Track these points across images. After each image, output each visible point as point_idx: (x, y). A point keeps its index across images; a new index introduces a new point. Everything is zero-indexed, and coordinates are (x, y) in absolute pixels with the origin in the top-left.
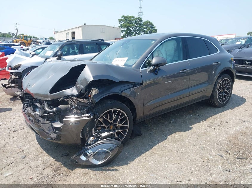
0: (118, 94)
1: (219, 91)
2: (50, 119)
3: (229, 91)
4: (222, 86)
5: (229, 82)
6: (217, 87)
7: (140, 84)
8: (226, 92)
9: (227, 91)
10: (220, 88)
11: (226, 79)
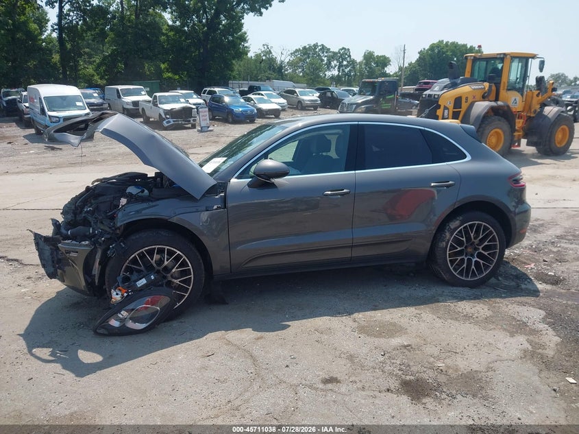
1: (453, 248)
3: (491, 255)
4: (464, 239)
5: (491, 233)
6: (444, 237)
8: (481, 256)
9: (486, 253)
10: (457, 239)
11: (479, 225)
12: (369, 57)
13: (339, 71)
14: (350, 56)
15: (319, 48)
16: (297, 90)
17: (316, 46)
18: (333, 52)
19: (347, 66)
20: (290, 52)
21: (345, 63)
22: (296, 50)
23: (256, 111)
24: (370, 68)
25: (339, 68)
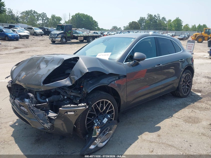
0: (106, 85)
1: (183, 84)
2: (44, 108)
3: (190, 85)
4: (185, 80)
5: (190, 77)
6: (182, 80)
7: (124, 76)
8: (187, 86)
9: (189, 85)
10: (184, 81)
11: (188, 74)
12: (53, 17)
13: (42, 22)
14: (46, 16)
15: (33, 12)
16: (33, 28)
17: (31, 11)
18: (39, 14)
19: (45, 20)
20: (20, 13)
21: (44, 18)
22: (23, 12)
23: (19, 36)
24: (54, 21)
25: (42, 20)
